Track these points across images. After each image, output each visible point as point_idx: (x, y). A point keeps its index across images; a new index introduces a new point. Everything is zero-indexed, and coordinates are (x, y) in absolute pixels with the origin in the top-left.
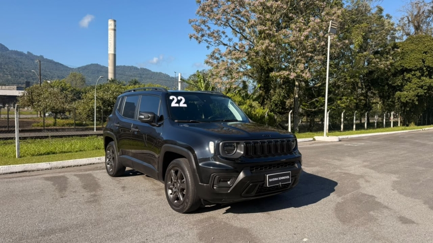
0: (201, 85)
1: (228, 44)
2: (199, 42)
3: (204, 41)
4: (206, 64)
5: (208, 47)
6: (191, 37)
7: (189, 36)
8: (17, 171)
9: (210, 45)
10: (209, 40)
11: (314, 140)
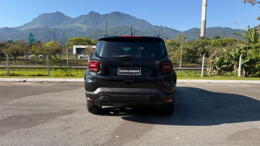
0: (251, 36)
2: (253, 5)
3: (257, 3)
4: (258, 20)
6: (245, 2)
7: (243, 1)
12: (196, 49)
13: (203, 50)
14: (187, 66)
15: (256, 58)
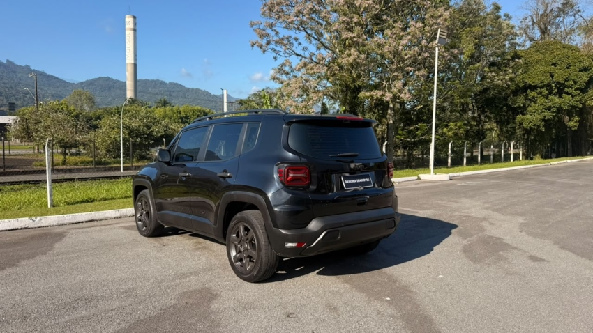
1: (303, 55)
2: (264, 52)
3: (270, 50)
4: (272, 81)
5: (275, 58)
6: (253, 45)
7: (250, 44)
8: (84, 220)
9: (277, 56)
10: (277, 49)
11: (419, 179)
13: (165, 131)
14: (135, 166)
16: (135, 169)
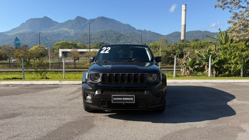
0: (223, 39)
1: (247, 7)
2: (223, 9)
3: (226, 8)
4: (228, 24)
5: (230, 11)
6: (216, 7)
7: (214, 6)
9: (231, 10)
10: (230, 6)
12: (174, 51)
13: (181, 52)
14: (165, 67)
15: (224, 58)
16: (165, 68)
